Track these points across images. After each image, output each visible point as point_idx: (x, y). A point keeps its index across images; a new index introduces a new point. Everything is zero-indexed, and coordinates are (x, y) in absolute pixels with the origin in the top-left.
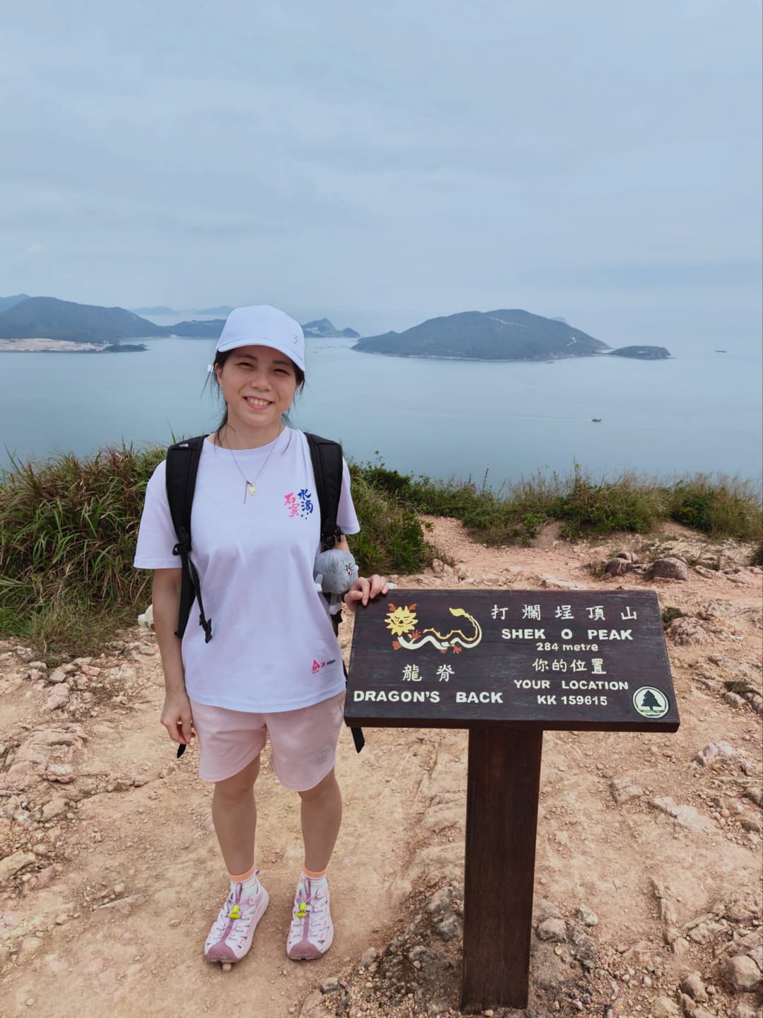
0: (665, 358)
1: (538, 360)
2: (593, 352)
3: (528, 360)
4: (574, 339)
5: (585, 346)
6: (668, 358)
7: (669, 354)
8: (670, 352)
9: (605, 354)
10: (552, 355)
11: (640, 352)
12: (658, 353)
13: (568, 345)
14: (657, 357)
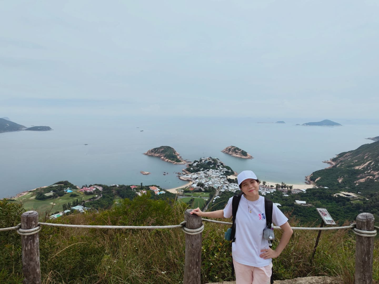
0: (49, 130)
2: (18, 129)
4: (8, 125)
5: (14, 127)
6: (51, 130)
7: (51, 129)
8: (51, 128)
9: (24, 130)
11: (39, 128)
12: (47, 129)
13: (5, 127)
14: (46, 130)
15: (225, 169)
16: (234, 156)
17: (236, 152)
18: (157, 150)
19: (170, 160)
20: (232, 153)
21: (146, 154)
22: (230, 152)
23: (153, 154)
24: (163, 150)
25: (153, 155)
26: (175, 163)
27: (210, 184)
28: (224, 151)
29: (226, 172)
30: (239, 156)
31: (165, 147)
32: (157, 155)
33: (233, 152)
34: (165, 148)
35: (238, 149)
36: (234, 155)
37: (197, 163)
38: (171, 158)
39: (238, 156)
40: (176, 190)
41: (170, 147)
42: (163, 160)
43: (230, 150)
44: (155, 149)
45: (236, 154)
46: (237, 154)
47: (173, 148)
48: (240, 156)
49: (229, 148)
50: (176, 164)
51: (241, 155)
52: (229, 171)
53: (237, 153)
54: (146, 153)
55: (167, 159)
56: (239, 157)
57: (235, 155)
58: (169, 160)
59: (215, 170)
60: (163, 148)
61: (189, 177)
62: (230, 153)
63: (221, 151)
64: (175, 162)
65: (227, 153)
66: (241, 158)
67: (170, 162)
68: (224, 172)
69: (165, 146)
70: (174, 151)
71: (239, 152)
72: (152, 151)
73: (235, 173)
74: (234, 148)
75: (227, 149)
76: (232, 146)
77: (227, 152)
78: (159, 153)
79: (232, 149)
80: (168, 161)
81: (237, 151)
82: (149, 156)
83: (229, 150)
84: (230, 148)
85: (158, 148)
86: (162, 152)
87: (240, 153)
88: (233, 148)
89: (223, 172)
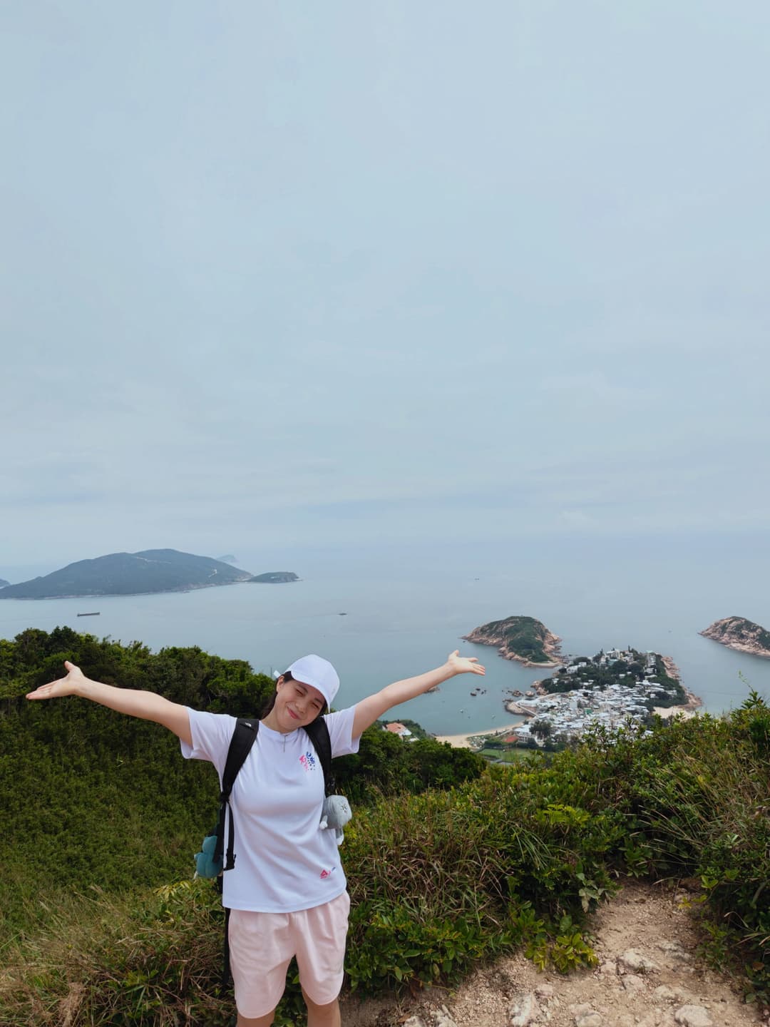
0: (294, 581)
1: (176, 591)
2: (233, 581)
3: (166, 592)
4: (215, 572)
5: (227, 576)
7: (297, 578)
9: (244, 582)
10: (192, 586)
12: (289, 577)
13: (210, 576)
14: (287, 581)
15: (658, 684)
16: (734, 650)
17: (742, 636)
18: (497, 628)
19: (519, 655)
20: (730, 639)
21: (469, 639)
22: (725, 635)
23: (484, 638)
24: (511, 627)
25: (485, 641)
26: (529, 662)
27: (574, 729)
28: (707, 632)
29: (658, 694)
30: (748, 650)
31: (518, 620)
32: (495, 642)
33: (733, 636)
34: (517, 622)
35: (749, 625)
36: (734, 645)
37: (584, 664)
38: (523, 649)
39: (745, 648)
40: (468, 739)
41: (534, 618)
42: (503, 654)
43: (724, 628)
44: (491, 625)
45: (740, 642)
46: (744, 644)
47: (542, 622)
48: (752, 650)
49: (723, 623)
50: (530, 666)
51: (755, 646)
52: (670, 693)
53: (743, 640)
54: (468, 635)
55: (512, 651)
56: (748, 653)
57: (739, 644)
58: (517, 657)
59: (624, 687)
60: (512, 622)
61: (533, 706)
62: (725, 637)
63: (700, 632)
64: (530, 660)
65: (715, 639)
66: (754, 655)
67: (517, 660)
68: (653, 696)
69: (520, 615)
70: (542, 631)
71: (751, 634)
72: (483, 631)
73: (692, 701)
74: (739, 622)
75: (717, 624)
76: (733, 617)
77: (717, 635)
78: (498, 635)
79: (732, 625)
80: (513, 656)
81: (744, 632)
82: (476, 643)
83: (721, 630)
84: (726, 624)
85: (499, 623)
86: (506, 633)
87: (754, 638)
88: (734, 623)
89: (648, 696)
